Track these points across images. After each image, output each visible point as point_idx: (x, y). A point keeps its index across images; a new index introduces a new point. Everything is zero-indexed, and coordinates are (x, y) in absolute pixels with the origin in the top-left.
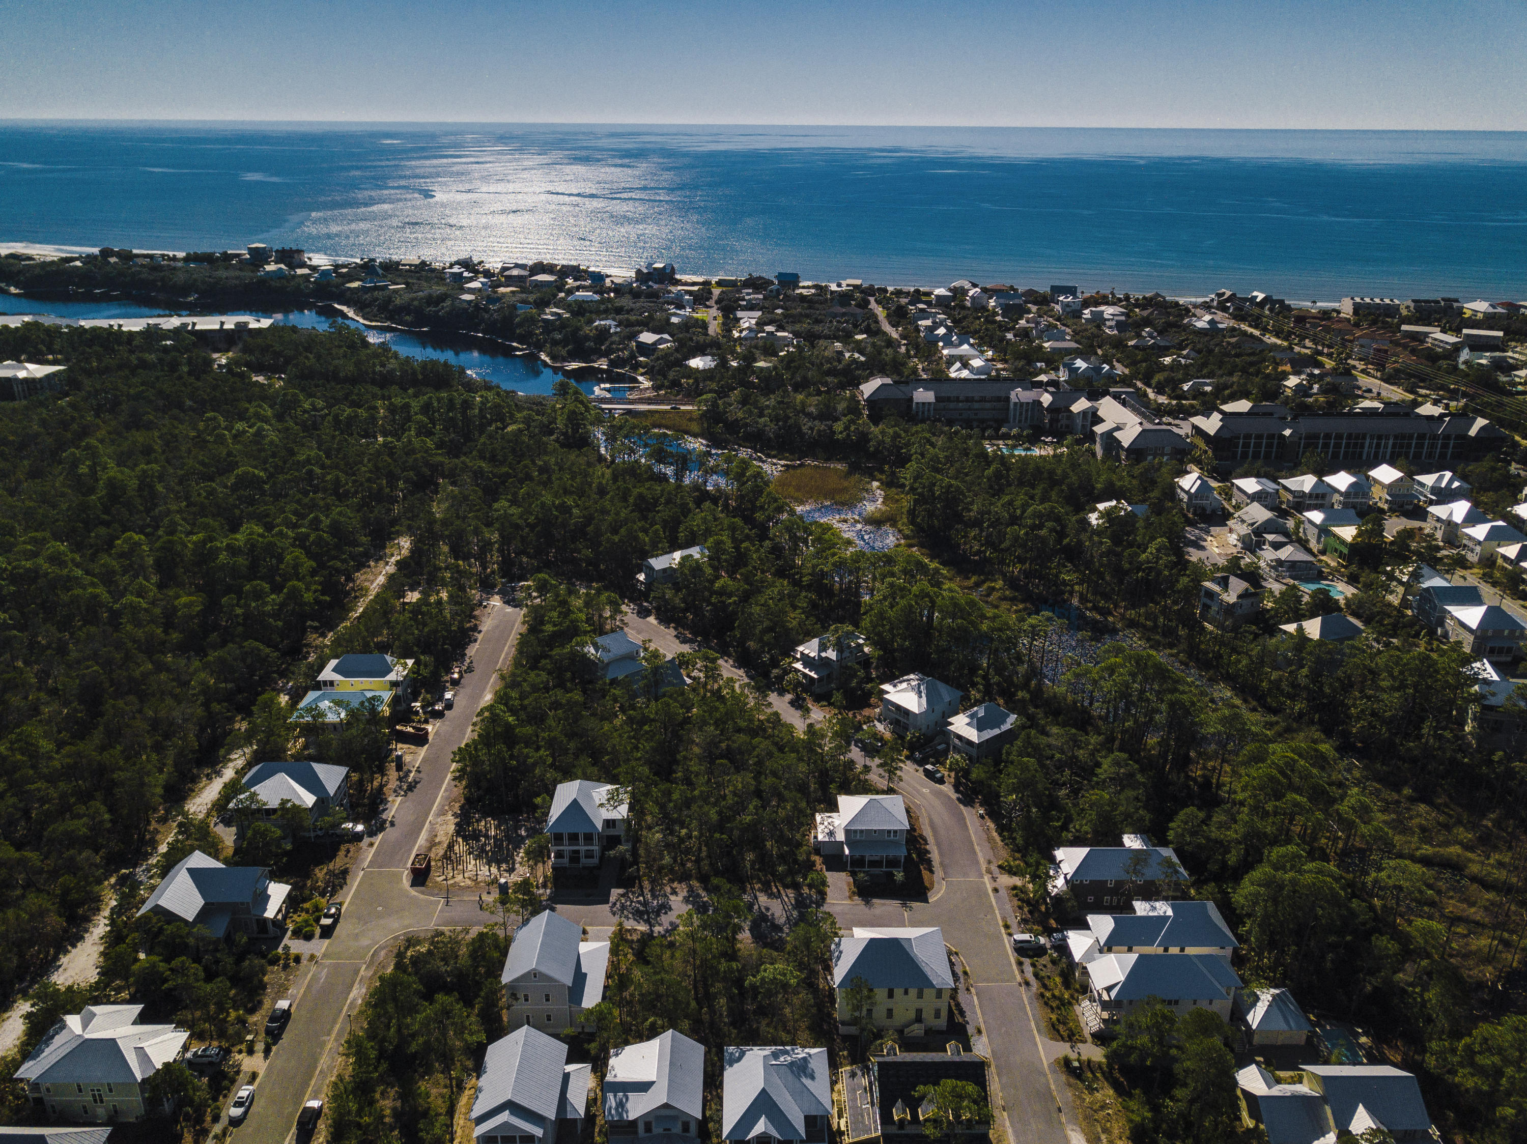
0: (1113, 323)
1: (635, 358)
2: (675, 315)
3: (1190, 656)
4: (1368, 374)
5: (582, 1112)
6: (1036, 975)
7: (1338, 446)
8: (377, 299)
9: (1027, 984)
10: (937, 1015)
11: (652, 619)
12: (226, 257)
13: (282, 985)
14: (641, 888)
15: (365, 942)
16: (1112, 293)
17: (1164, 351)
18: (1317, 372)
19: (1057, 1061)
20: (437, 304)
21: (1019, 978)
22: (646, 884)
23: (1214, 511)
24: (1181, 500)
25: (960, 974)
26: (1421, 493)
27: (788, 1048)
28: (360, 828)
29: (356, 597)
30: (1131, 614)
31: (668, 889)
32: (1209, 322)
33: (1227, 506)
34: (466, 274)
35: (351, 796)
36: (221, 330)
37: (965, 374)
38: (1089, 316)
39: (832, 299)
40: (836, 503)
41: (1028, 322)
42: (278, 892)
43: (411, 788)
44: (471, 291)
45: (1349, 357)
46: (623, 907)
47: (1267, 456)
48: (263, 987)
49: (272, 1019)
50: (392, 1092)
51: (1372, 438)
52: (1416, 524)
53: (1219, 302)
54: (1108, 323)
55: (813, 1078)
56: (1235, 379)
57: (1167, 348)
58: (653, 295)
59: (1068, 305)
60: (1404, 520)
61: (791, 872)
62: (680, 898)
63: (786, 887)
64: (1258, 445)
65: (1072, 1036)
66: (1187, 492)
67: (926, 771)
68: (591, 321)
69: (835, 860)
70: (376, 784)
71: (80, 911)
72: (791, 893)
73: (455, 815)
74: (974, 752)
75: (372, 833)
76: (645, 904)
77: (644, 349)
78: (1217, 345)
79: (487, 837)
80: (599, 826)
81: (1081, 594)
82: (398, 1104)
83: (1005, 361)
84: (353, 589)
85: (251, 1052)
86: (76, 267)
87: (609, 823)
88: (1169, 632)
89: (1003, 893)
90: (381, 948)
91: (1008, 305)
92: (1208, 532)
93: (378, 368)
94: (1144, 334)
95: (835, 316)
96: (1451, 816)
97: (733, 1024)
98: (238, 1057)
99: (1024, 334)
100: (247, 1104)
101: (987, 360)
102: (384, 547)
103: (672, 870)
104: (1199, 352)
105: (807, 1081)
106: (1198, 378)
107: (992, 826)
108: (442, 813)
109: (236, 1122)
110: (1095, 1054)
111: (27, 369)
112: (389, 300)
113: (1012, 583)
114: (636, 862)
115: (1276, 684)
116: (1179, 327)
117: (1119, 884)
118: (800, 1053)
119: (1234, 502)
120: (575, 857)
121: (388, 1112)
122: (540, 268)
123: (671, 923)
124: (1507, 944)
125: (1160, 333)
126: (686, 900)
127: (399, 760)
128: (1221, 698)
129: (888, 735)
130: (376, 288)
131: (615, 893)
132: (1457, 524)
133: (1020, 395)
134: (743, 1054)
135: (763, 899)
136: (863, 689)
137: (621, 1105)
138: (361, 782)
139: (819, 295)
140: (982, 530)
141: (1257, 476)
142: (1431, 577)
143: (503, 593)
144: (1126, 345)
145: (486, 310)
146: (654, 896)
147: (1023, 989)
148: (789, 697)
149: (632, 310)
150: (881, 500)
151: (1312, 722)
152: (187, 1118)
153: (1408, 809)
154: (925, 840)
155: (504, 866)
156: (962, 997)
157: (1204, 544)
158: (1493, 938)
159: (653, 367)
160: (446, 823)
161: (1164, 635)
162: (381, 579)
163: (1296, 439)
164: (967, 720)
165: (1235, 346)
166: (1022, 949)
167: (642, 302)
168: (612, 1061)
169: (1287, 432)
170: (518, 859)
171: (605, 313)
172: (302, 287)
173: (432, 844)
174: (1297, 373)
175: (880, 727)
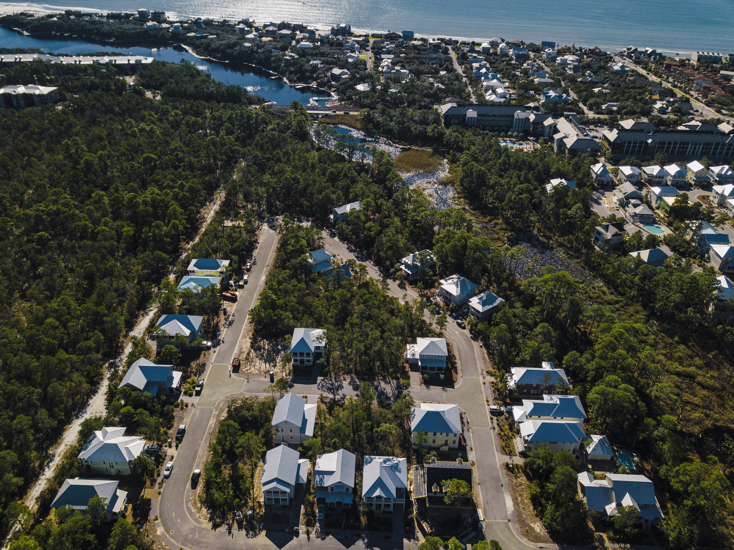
0: (572, 66)
1: (330, 82)
2: (351, 57)
3: (586, 264)
4: (698, 100)
5: (305, 481)
6: (498, 425)
7: (674, 148)
8: (202, 44)
9: (494, 428)
10: (454, 442)
11: (336, 239)
12: (127, 16)
13: (180, 417)
14: (331, 377)
15: (214, 399)
16: (574, 47)
17: (595, 84)
18: (672, 100)
19: (503, 464)
20: (232, 49)
21: (491, 426)
22: (333, 375)
23: (608, 183)
24: (592, 177)
25: (466, 423)
26: (712, 176)
27: (391, 458)
28: (209, 344)
29: (202, 222)
30: (561, 240)
31: (342, 378)
32: (621, 67)
33: (615, 180)
34: (246, 29)
35: (204, 327)
36: (129, 64)
37: (493, 98)
38: (559, 62)
39: (430, 48)
40: (426, 172)
41: (528, 65)
42: (177, 375)
43: (231, 324)
44: (249, 40)
45: (690, 90)
46: (323, 386)
47: (639, 152)
48: (173, 418)
49: (178, 433)
50: (228, 467)
51: (692, 144)
52: (707, 193)
53: (628, 53)
54: (569, 66)
55: (400, 472)
56: (629, 103)
57: (597, 83)
58: (340, 45)
59: (549, 54)
60: (701, 190)
61: (395, 372)
62: (347, 382)
63: (393, 378)
64: (634, 147)
65: (511, 453)
66: (596, 173)
67: (457, 323)
68: (308, 61)
69: (414, 367)
70: (215, 321)
71: (95, 379)
72: (395, 382)
73: (250, 338)
74: (480, 316)
75: (215, 346)
76: (332, 385)
77: (335, 78)
78: (622, 82)
79: (264, 349)
80: (313, 350)
81: (538, 228)
82: (231, 472)
83: (514, 88)
84: (200, 218)
85: (170, 446)
86: (54, 21)
87: (317, 348)
88: (578, 251)
89: (487, 385)
90: (221, 401)
91: (518, 54)
92: (603, 195)
93: (206, 90)
94: (586, 74)
95: (431, 59)
96: (694, 352)
97: (368, 443)
98: (165, 448)
99: (526, 73)
100: (170, 470)
101: (505, 88)
102: (213, 195)
103: (344, 369)
104: (613, 85)
105: (397, 473)
106: (610, 102)
107: (485, 351)
108: (245, 337)
109: (167, 477)
110: (519, 461)
111: (38, 89)
112: (208, 45)
113: (506, 221)
114: (328, 365)
115: (624, 281)
116: (605, 68)
117: (538, 386)
118: (396, 460)
119: (618, 178)
120: (302, 362)
121: (227, 476)
122: (284, 26)
123: (343, 395)
124: (707, 416)
125: (595, 73)
126: (350, 384)
127: (225, 310)
128: (598, 287)
129: (442, 304)
130: (202, 37)
131: (320, 379)
132: (725, 196)
133: (519, 114)
134: (372, 460)
135: (382, 384)
136: (432, 280)
137: (321, 480)
138: (208, 320)
139: (423, 45)
140: (494, 191)
141: (632, 165)
142: (707, 228)
143: (268, 222)
144: (577, 81)
145: (257, 52)
146: (336, 381)
147: (492, 430)
148: (398, 282)
149: (329, 54)
150: (447, 170)
151: (638, 301)
152: (147, 475)
153: (675, 347)
154: (455, 357)
155: (272, 364)
156: (466, 434)
157: (600, 201)
158: (702, 413)
159: (339, 88)
160: (246, 342)
161: (575, 252)
162: (212, 213)
163: (654, 145)
164: (478, 301)
165: (633, 82)
166: (493, 413)
167: (334, 50)
168: (318, 460)
169: (650, 141)
170: (278, 361)
171: (315, 56)
172: (166, 34)
173: (241, 353)
174: (661, 100)
175: (438, 299)
